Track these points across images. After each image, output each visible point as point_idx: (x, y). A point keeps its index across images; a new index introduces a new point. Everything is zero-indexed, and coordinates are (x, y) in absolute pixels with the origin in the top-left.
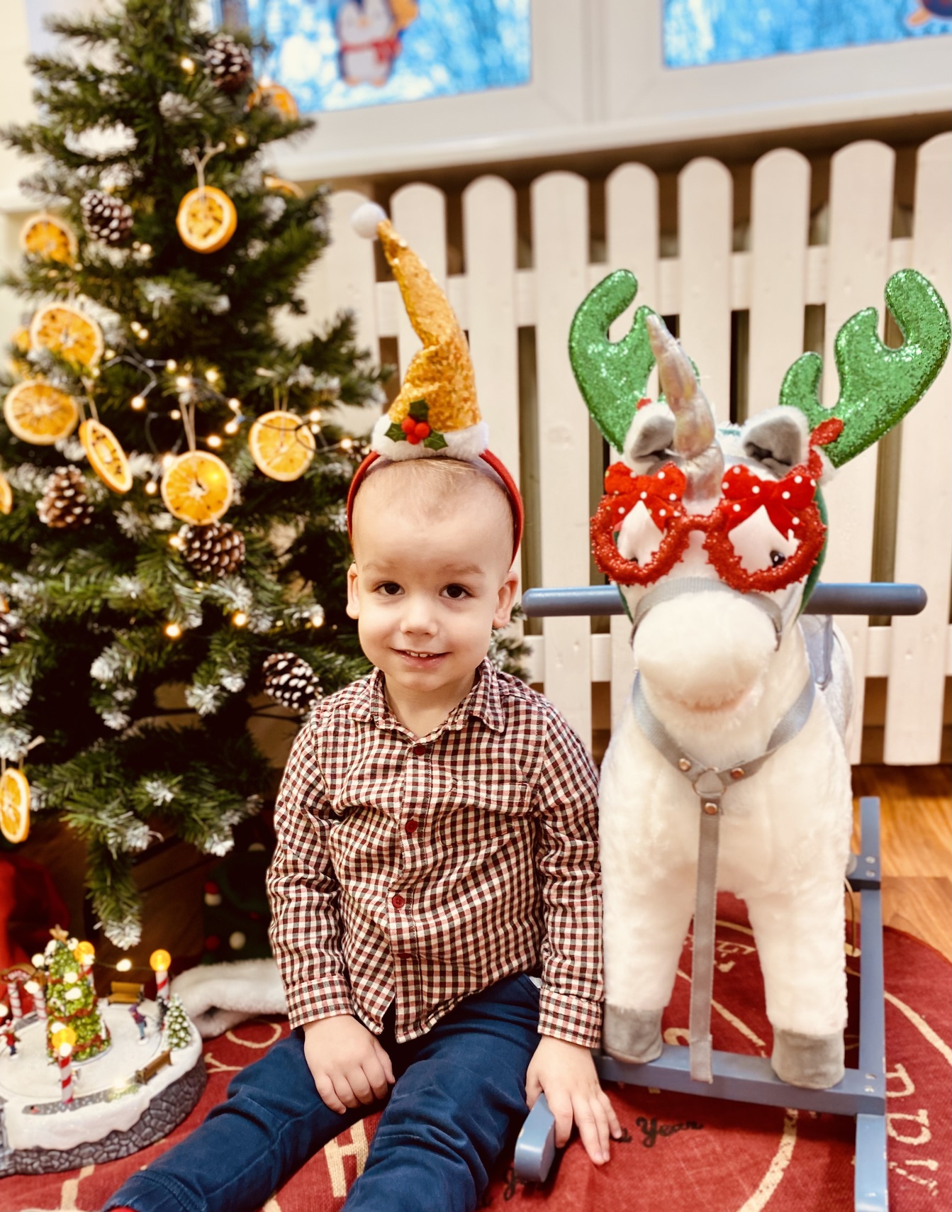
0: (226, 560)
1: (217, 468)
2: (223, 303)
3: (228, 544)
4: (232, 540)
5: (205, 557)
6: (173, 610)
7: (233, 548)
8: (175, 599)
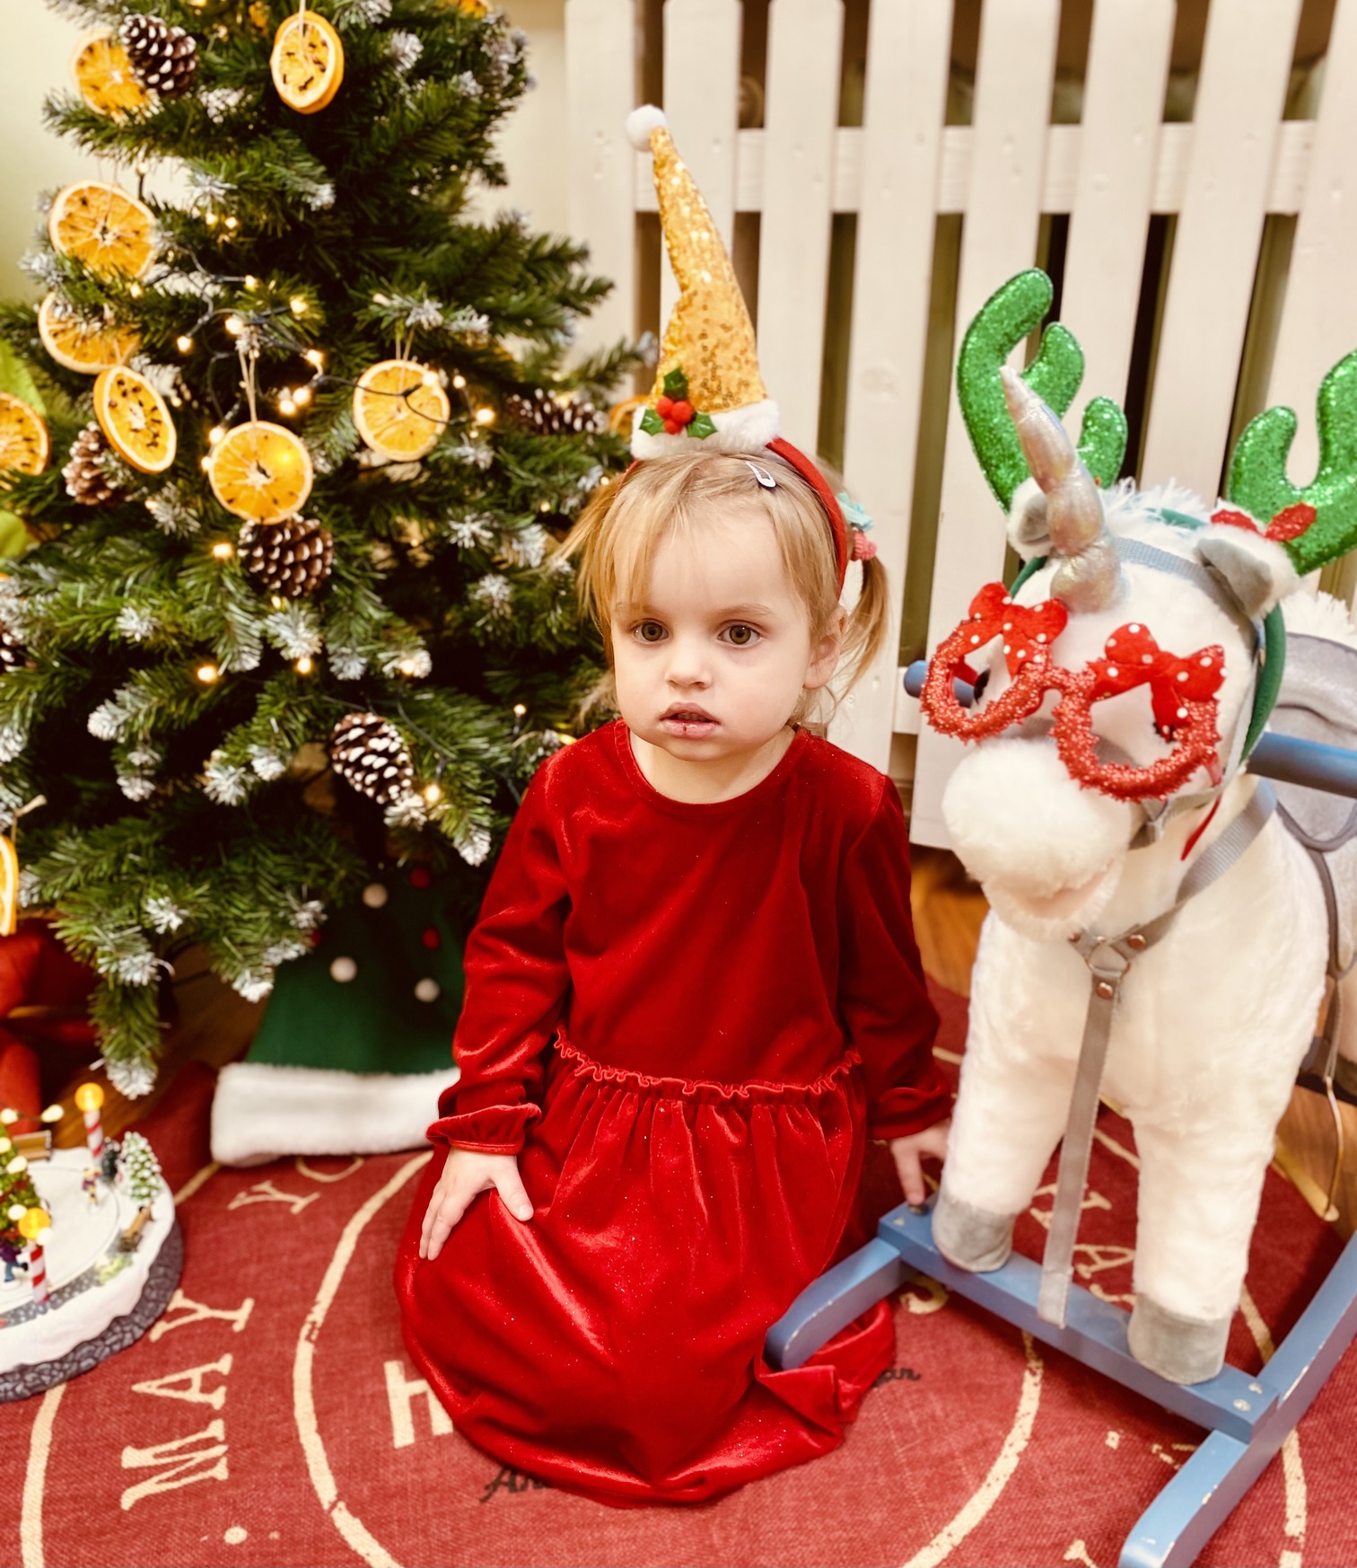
0: (303, 575)
1: (290, 447)
2: (324, 195)
3: (306, 553)
4: (312, 546)
5: (272, 570)
6: (224, 640)
7: (312, 558)
8: (226, 628)
